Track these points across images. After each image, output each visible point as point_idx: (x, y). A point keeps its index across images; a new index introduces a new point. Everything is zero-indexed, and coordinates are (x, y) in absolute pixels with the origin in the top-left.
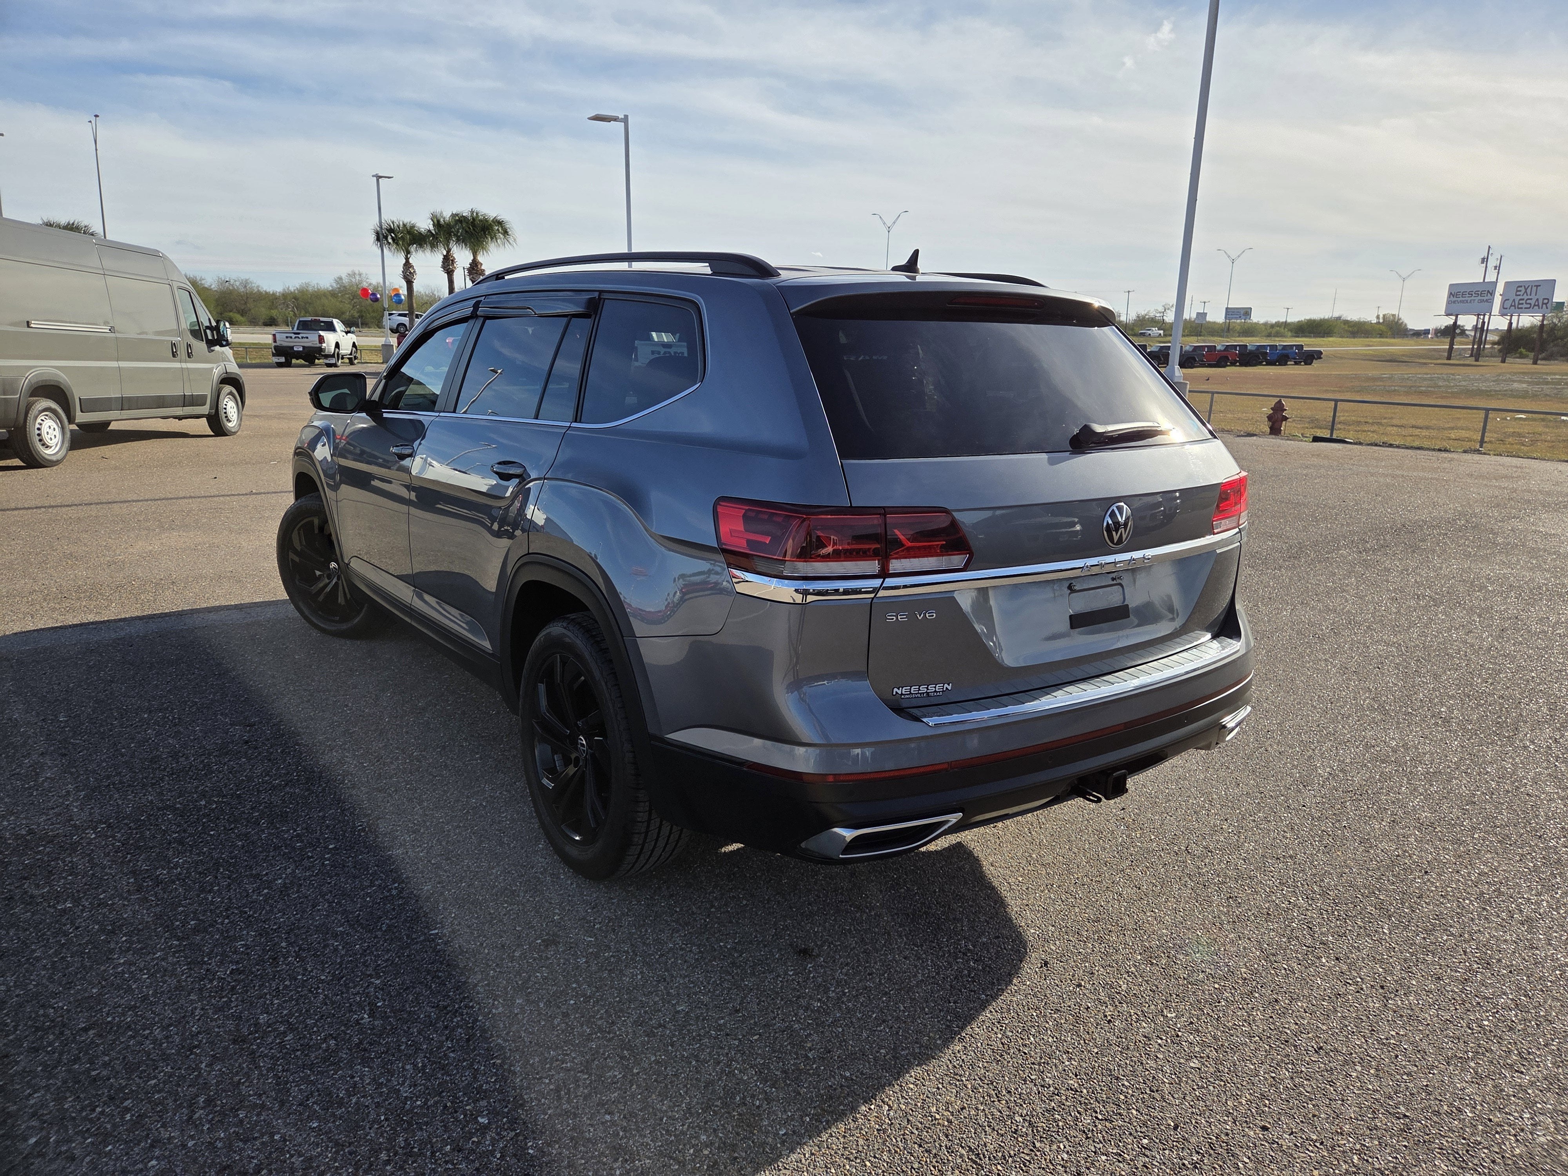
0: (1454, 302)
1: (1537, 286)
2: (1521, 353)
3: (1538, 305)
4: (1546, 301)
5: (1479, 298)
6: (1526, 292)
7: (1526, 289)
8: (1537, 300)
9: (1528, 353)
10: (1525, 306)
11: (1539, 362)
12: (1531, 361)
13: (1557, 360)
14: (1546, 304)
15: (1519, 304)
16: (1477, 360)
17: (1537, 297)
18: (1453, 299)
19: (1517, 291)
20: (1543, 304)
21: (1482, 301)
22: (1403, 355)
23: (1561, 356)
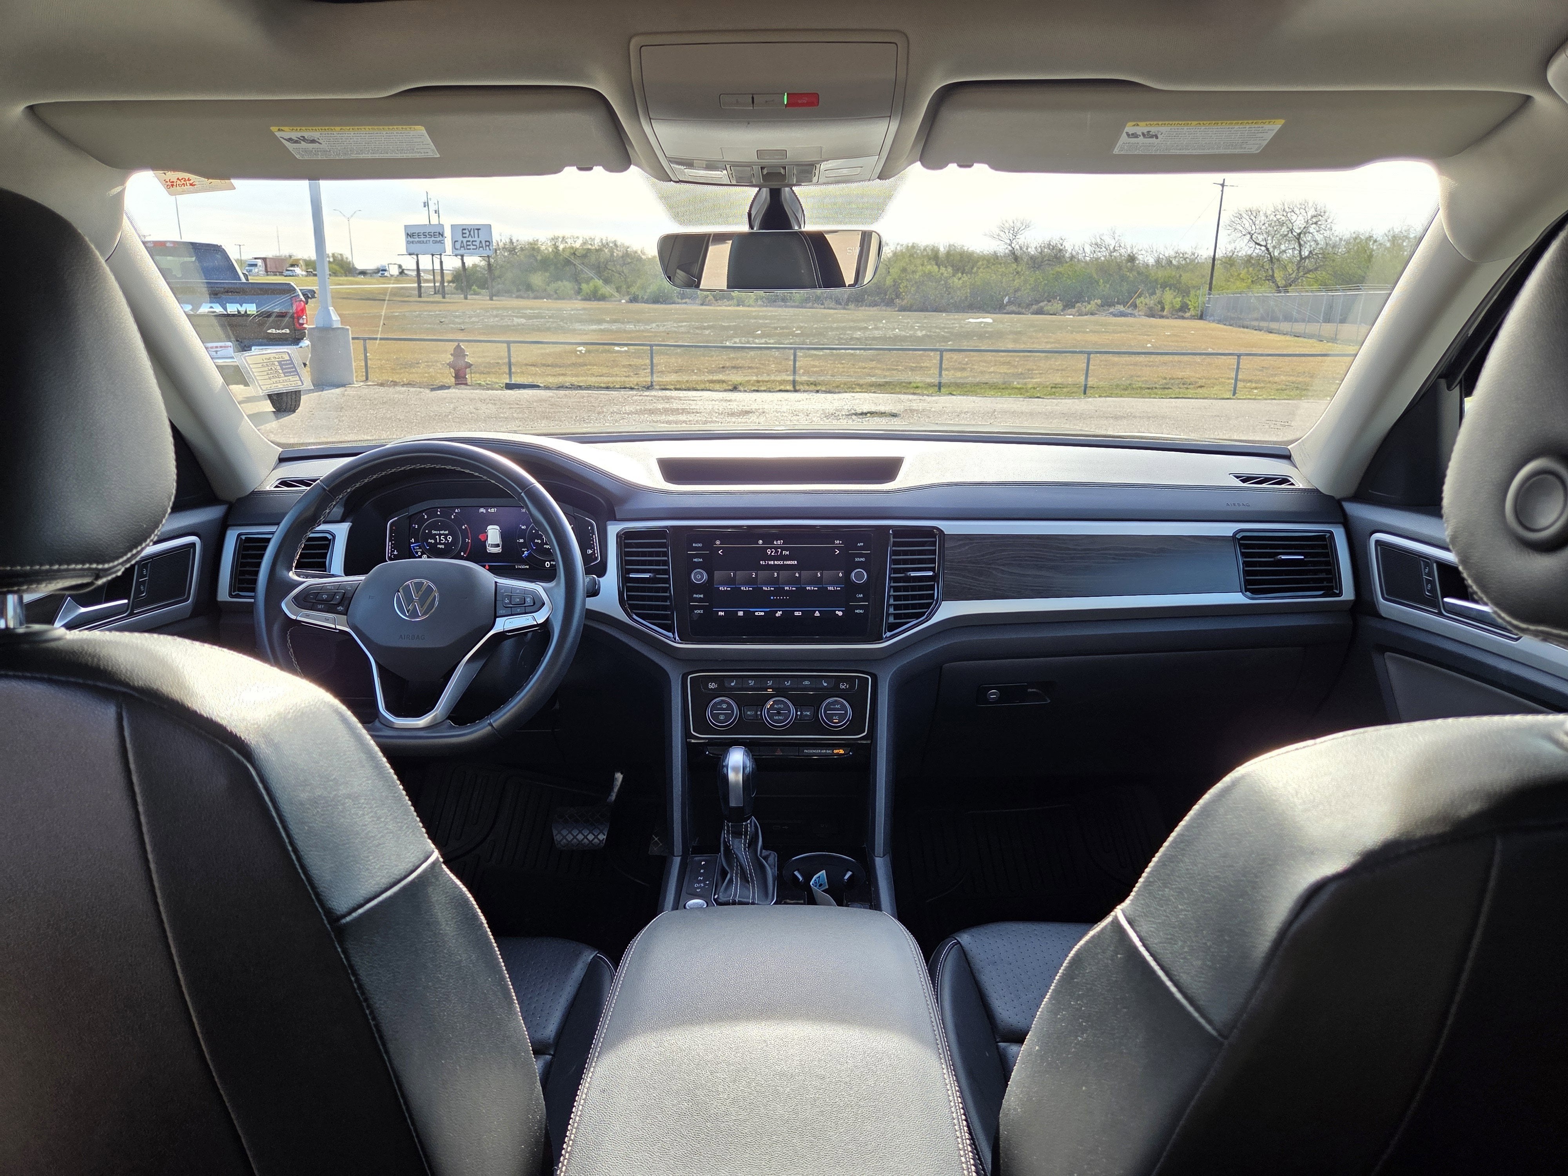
0: (413, 242)
1: (478, 229)
2: (474, 291)
3: (482, 247)
4: (487, 243)
5: (433, 239)
6: (470, 234)
7: (470, 232)
8: (481, 242)
9: (479, 290)
10: (472, 247)
11: (494, 298)
12: (488, 298)
13: (503, 296)
14: (489, 246)
15: (467, 245)
16: (444, 297)
17: (480, 239)
18: (410, 239)
19: (463, 233)
20: (486, 246)
21: (436, 242)
22: (380, 294)
23: (506, 293)
